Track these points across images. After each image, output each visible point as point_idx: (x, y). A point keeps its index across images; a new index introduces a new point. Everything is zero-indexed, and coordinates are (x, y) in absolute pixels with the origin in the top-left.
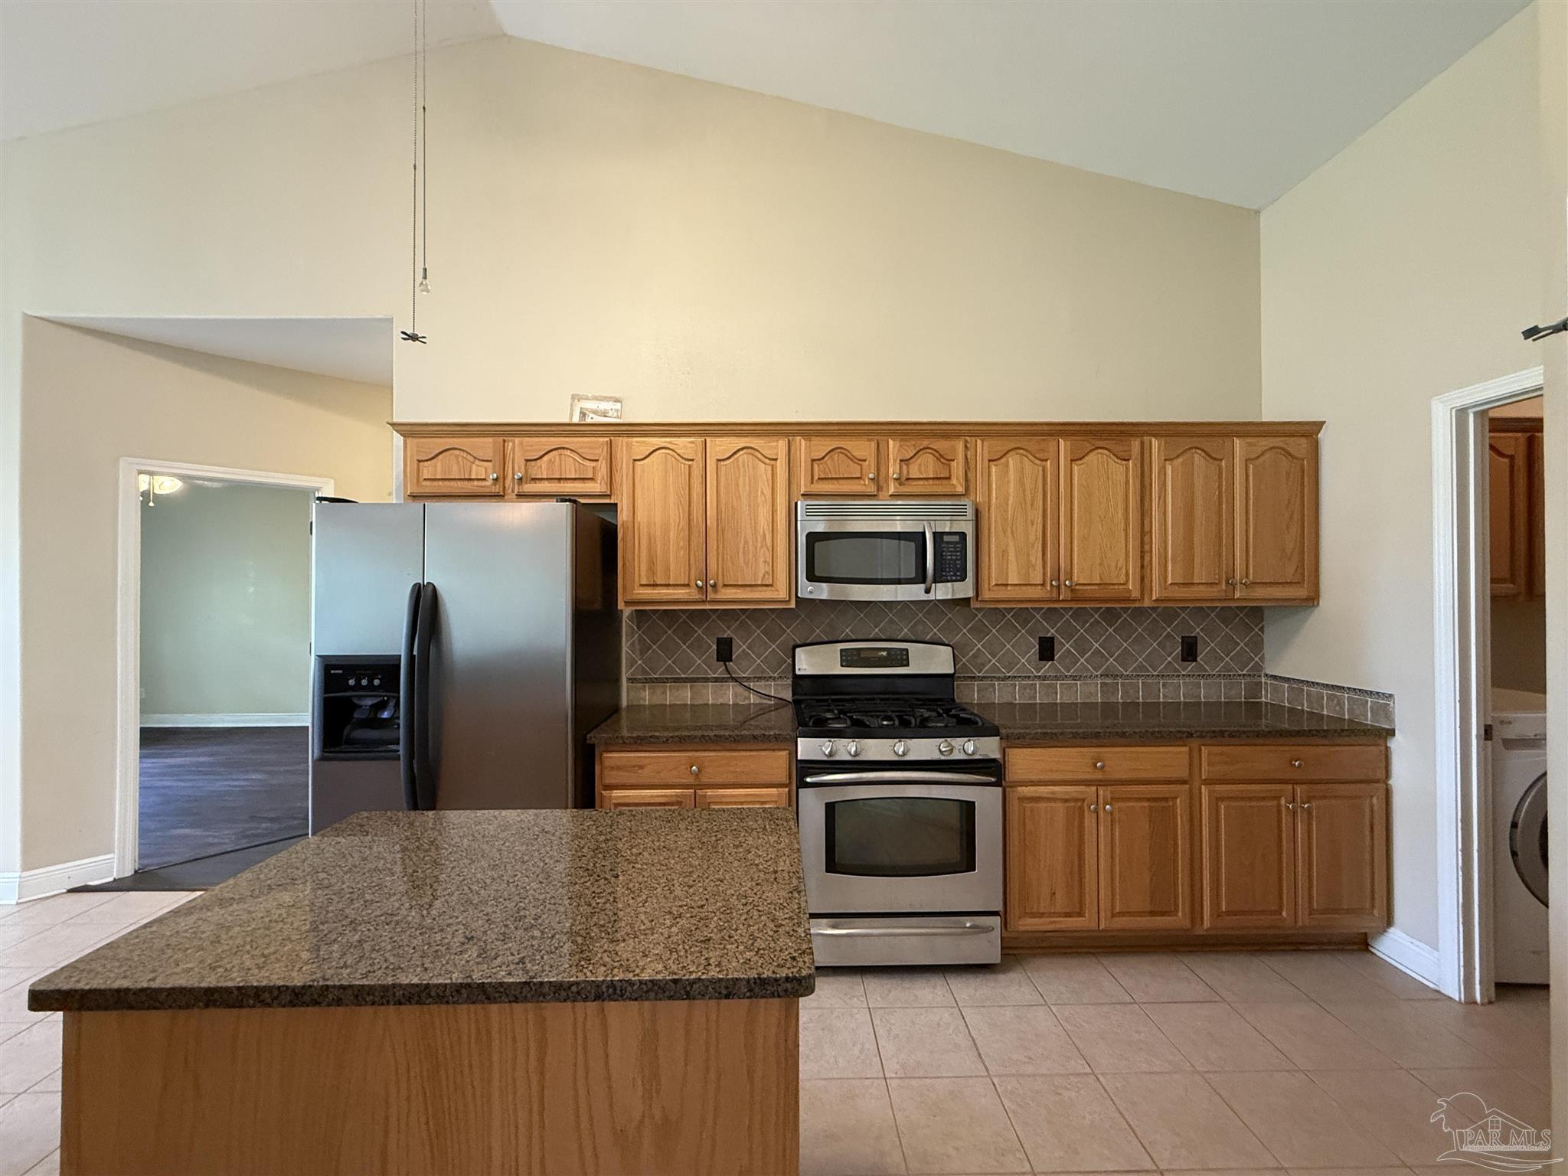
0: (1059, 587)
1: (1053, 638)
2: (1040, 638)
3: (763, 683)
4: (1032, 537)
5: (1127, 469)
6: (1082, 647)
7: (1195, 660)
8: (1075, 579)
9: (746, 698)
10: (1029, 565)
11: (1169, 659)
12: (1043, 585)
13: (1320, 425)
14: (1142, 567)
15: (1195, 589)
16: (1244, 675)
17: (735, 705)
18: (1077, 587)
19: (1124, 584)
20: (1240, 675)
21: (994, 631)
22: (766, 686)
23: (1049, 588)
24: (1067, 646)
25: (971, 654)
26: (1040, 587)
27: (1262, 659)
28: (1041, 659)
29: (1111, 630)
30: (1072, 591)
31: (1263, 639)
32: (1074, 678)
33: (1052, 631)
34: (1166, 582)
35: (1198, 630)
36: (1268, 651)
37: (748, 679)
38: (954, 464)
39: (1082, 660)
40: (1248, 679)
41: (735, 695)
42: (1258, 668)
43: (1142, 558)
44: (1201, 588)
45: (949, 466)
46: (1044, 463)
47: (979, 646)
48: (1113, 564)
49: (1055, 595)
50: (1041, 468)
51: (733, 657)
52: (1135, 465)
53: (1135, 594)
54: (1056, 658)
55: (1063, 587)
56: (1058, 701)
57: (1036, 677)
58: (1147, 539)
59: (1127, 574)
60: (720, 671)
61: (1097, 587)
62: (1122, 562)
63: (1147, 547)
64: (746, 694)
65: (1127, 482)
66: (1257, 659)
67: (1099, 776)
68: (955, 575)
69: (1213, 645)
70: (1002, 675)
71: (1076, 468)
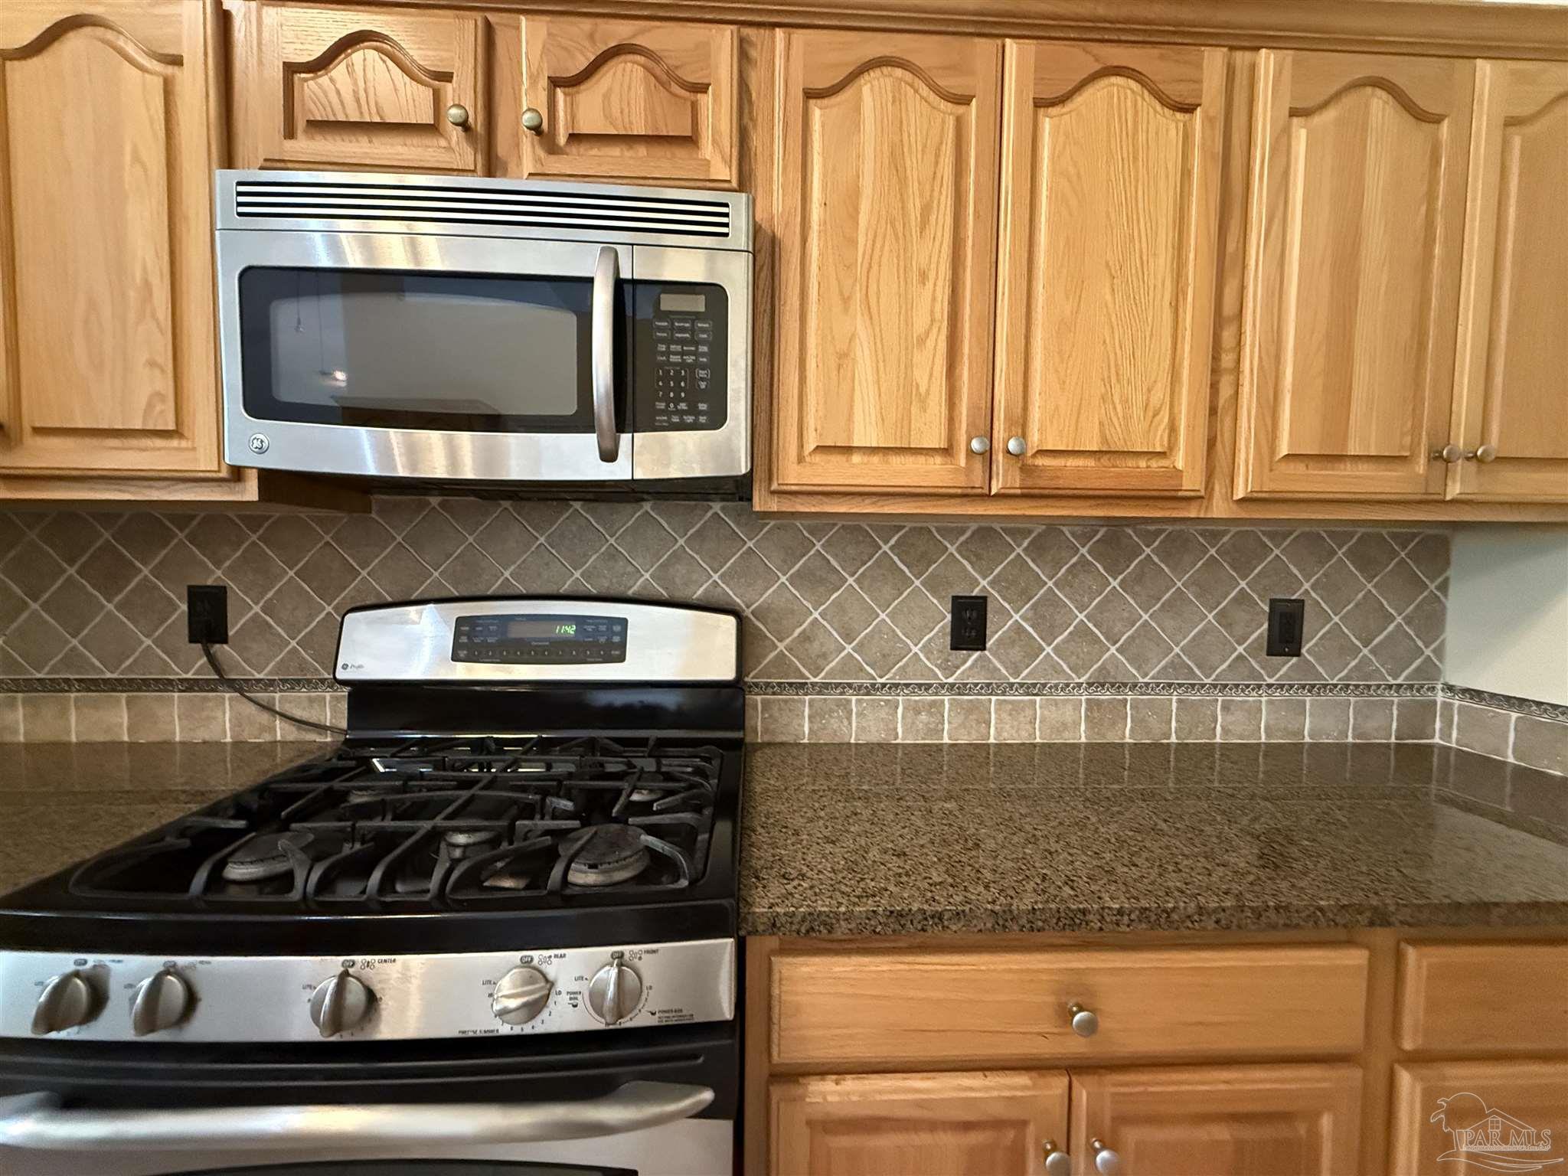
0: (988, 456)
1: (985, 599)
2: (955, 599)
3: (303, 694)
4: (920, 322)
5: (1187, 137)
6: (1047, 620)
7: (1298, 654)
8: (1035, 439)
9: (263, 729)
10: (910, 395)
11: (1240, 649)
12: (947, 451)
14: (1213, 411)
15: (1347, 470)
16: (1400, 686)
17: (237, 744)
18: (1040, 461)
19: (1162, 455)
20: (1390, 687)
21: (851, 580)
22: (311, 700)
23: (963, 462)
24: (1016, 617)
25: (798, 631)
26: (938, 459)
27: (1439, 652)
28: (955, 647)
29: (1115, 583)
30: (1026, 470)
31: (1444, 609)
32: (1029, 689)
33: (984, 583)
34: (1273, 450)
35: (1307, 586)
36: (1453, 634)
37: (269, 684)
38: (706, 101)
39: (1049, 649)
40: (1407, 696)
41: (237, 722)
42: (1430, 672)
43: (1214, 387)
44: (1364, 469)
45: (694, 107)
46: (961, 109)
47: (816, 614)
48: (1139, 399)
49: (978, 479)
50: (951, 122)
51: (231, 633)
52: (1209, 120)
53: (1192, 482)
54: (988, 645)
55: (999, 457)
56: (992, 740)
57: (942, 686)
58: (1228, 336)
59: (1173, 429)
60: (198, 667)
61: (1090, 463)
62: (1159, 394)
63: (1227, 360)
64: (265, 717)
65: (1186, 173)
66: (1428, 652)
67: (1076, 1046)
68: (693, 410)
69: (1336, 619)
70: (867, 682)
71: (1047, 125)
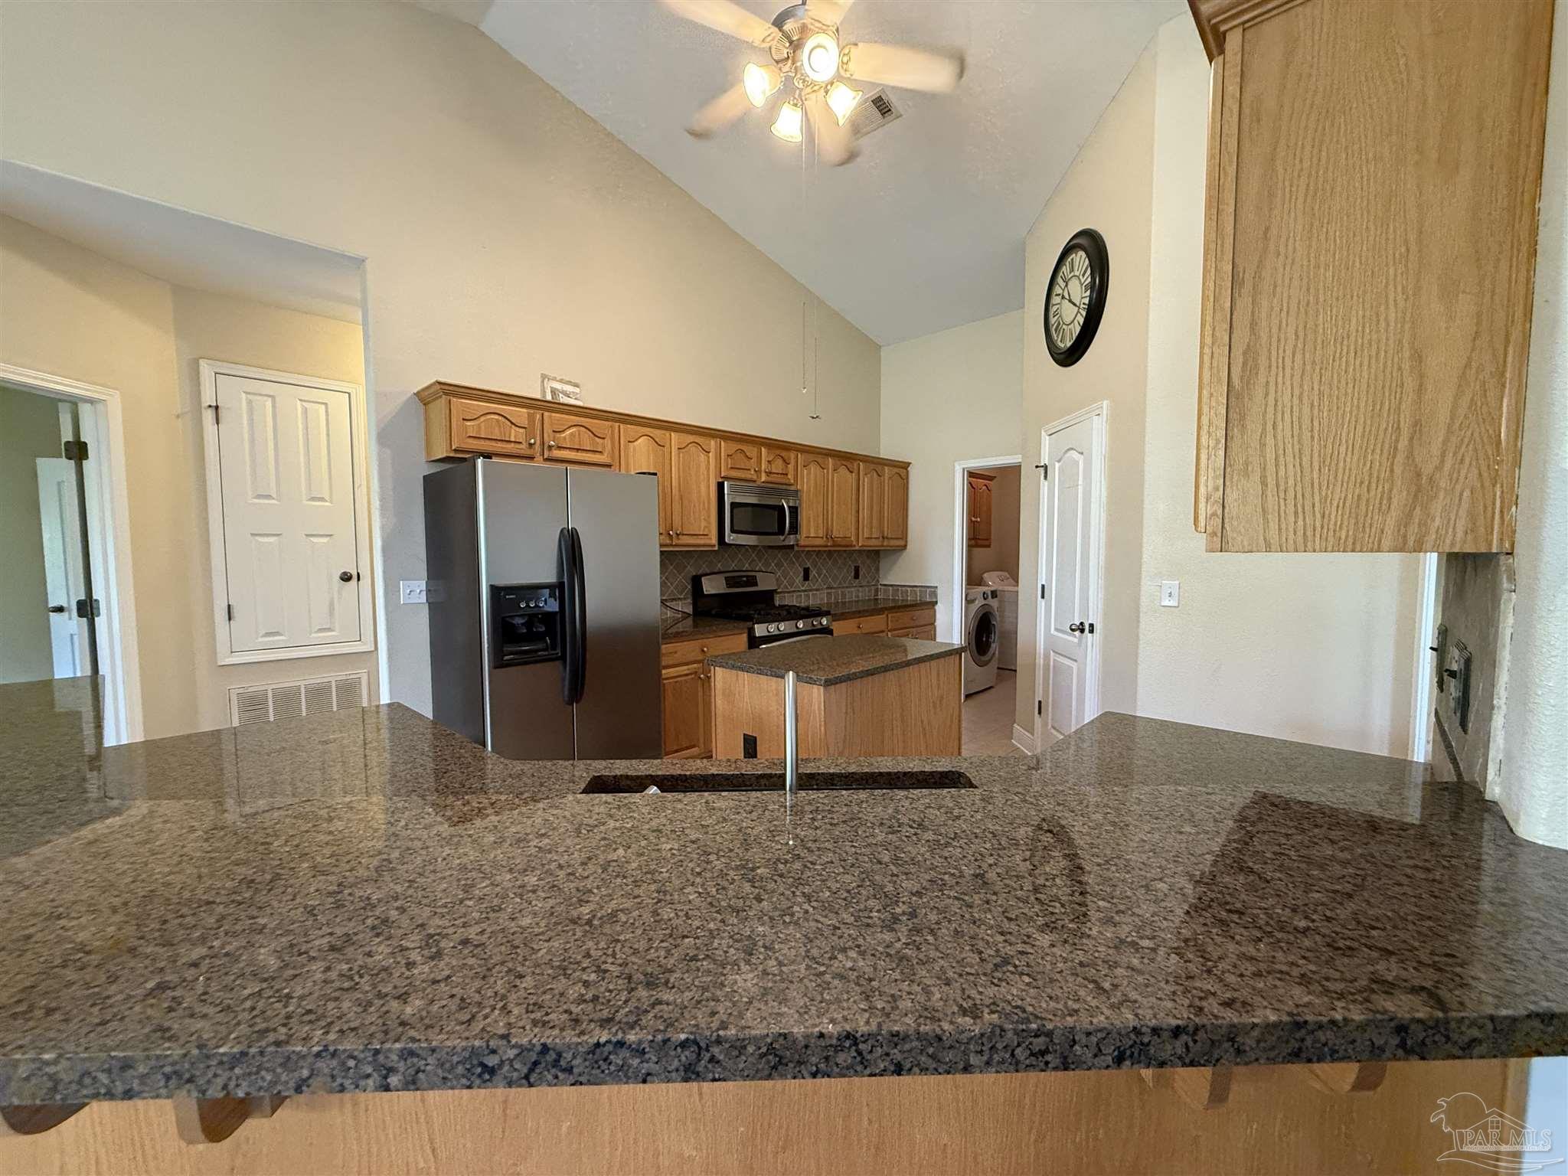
0: (829, 538)
6: (819, 573)
7: (858, 579)
8: (834, 534)
11: (850, 578)
13: (910, 463)
18: (835, 539)
19: (850, 538)
20: (872, 585)
23: (825, 539)
24: (814, 572)
26: (820, 539)
27: (880, 578)
28: (804, 580)
31: (880, 568)
32: (817, 590)
33: (809, 564)
35: (857, 562)
36: (883, 574)
40: (874, 588)
42: (878, 582)
44: (874, 540)
45: (788, 467)
46: (824, 470)
49: (827, 543)
69: (864, 570)
